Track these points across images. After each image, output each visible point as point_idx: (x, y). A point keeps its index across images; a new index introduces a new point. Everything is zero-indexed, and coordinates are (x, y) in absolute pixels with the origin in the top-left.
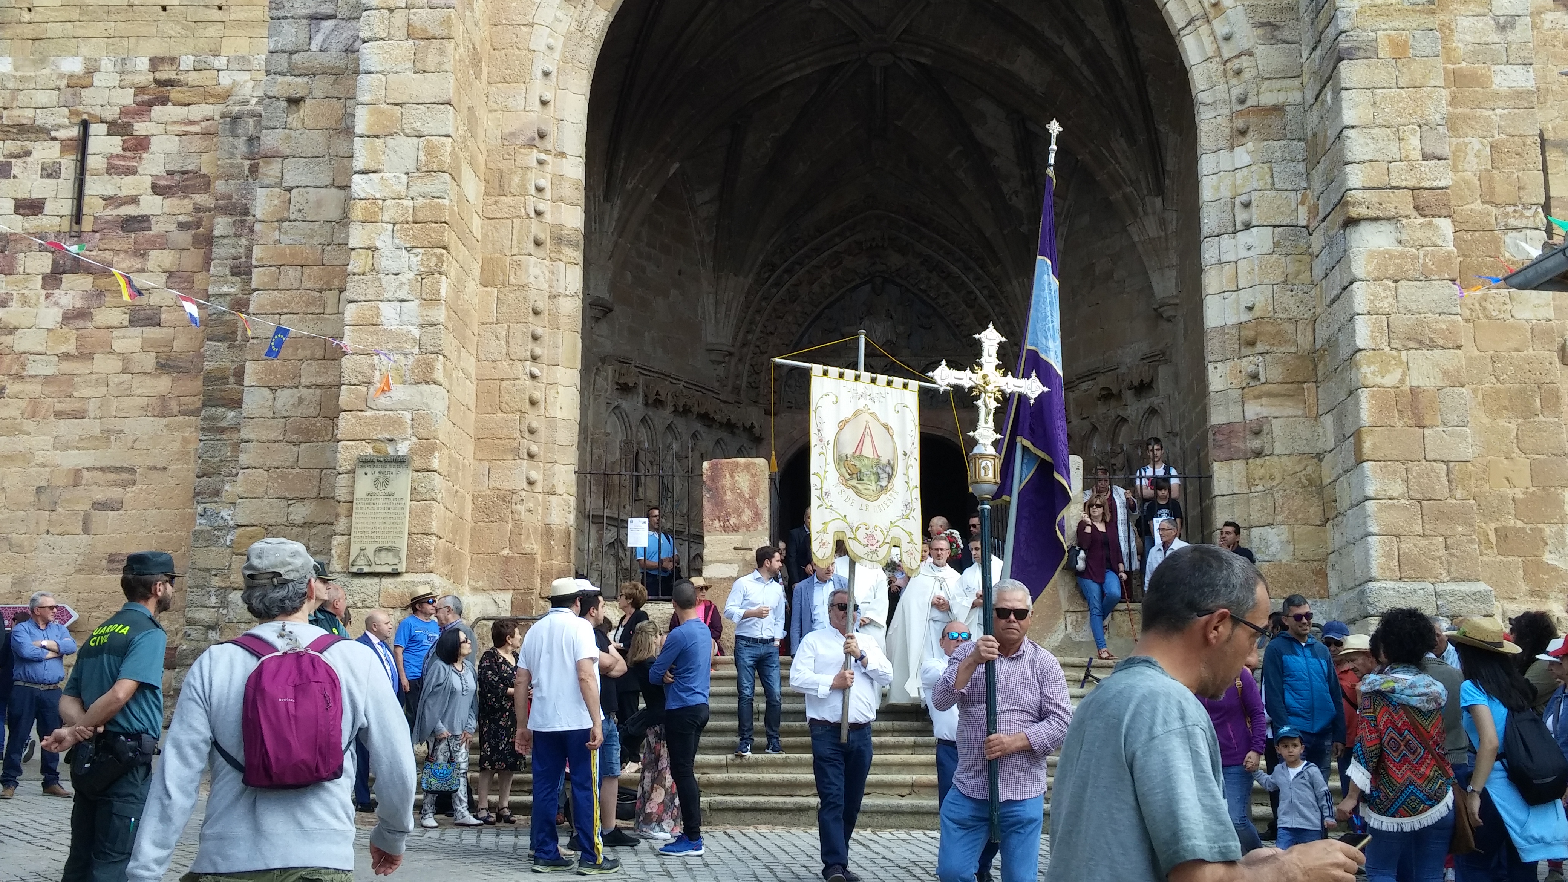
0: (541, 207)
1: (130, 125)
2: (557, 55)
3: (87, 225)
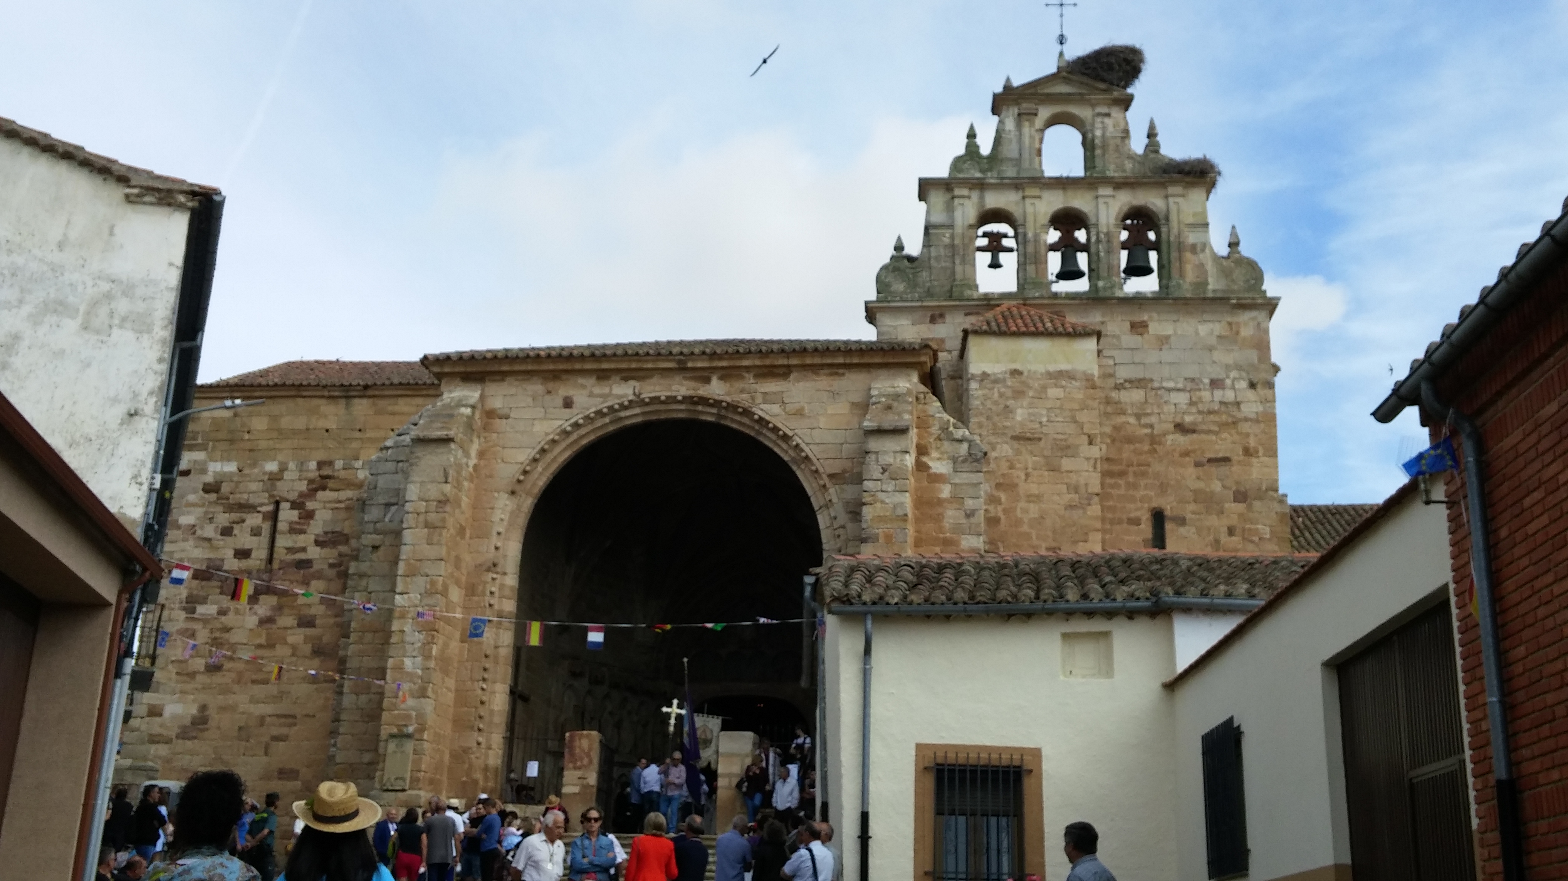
0: (492, 602)
1: (304, 503)
2: (505, 523)
3: (276, 565)
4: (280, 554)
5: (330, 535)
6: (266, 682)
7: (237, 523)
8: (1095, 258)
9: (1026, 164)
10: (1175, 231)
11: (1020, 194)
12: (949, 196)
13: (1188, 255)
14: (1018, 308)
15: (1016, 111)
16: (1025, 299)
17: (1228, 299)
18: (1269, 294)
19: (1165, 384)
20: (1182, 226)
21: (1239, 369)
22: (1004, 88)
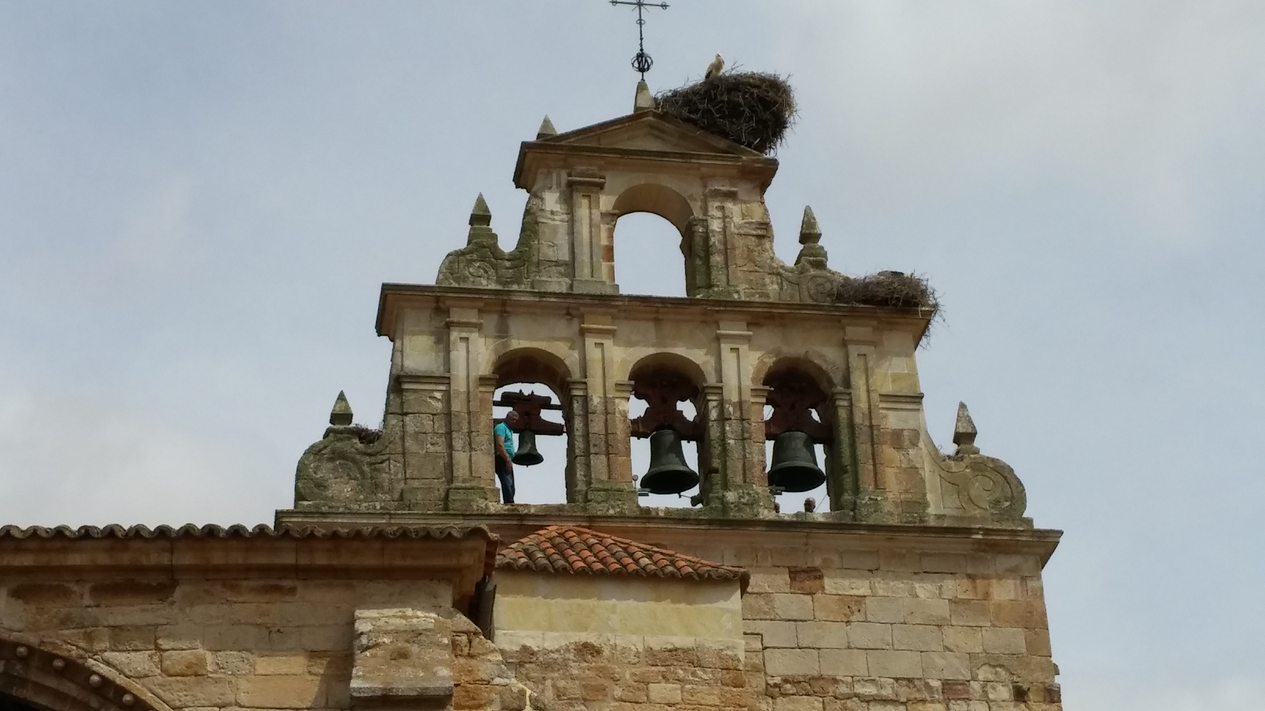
8: (717, 450)
9: (584, 272)
10: (862, 405)
11: (575, 326)
12: (439, 323)
13: (888, 451)
14: (579, 534)
15: (564, 178)
16: (592, 519)
17: (968, 531)
18: (1038, 525)
19: (859, 689)
20: (875, 397)
21: (994, 662)
22: (539, 136)
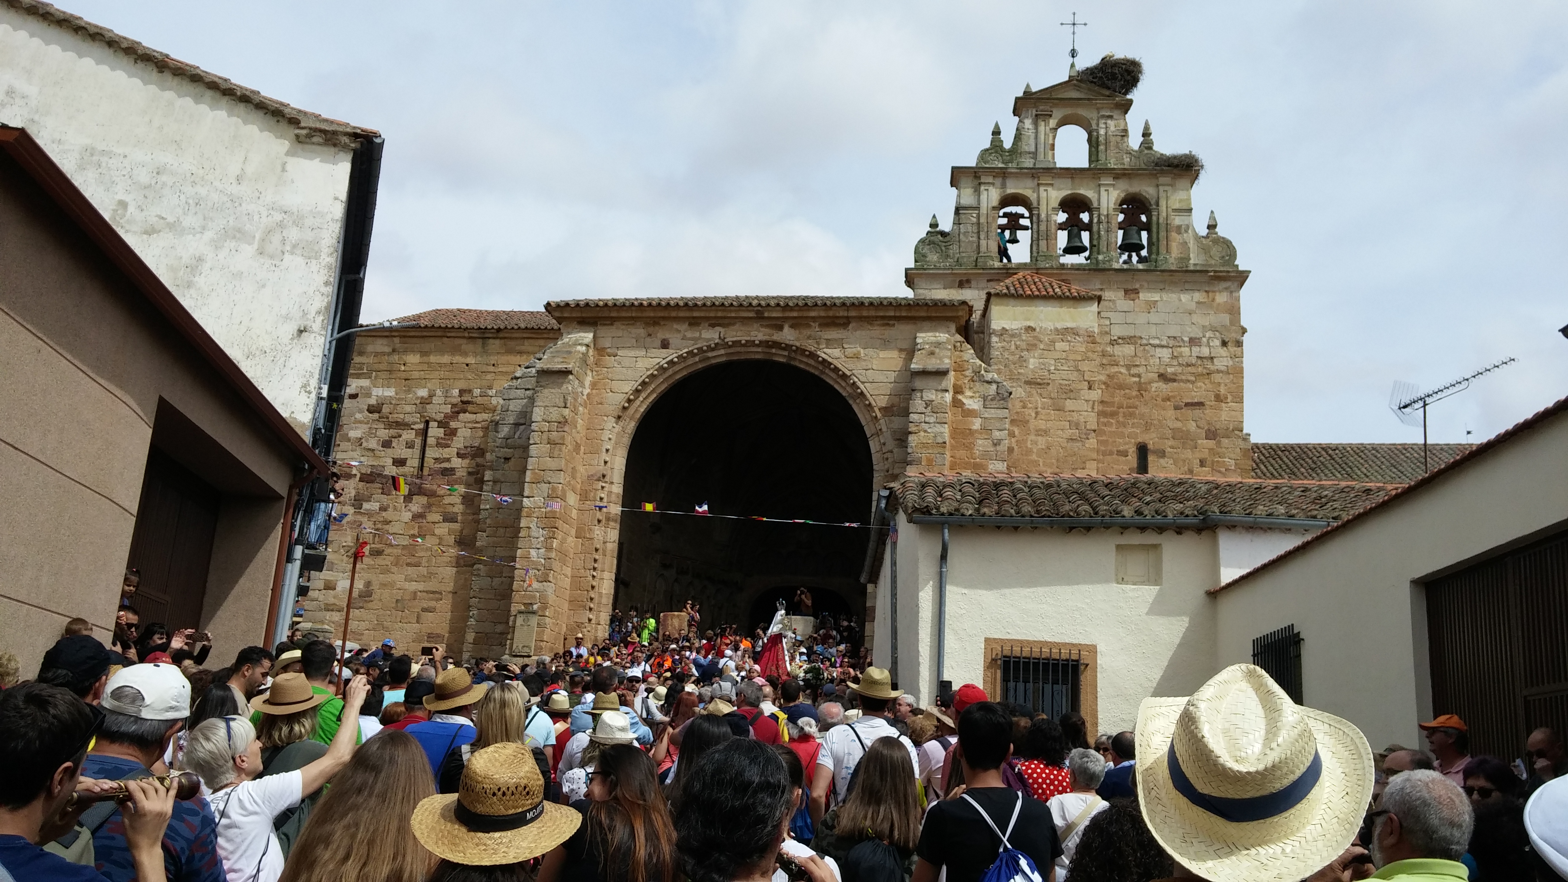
0: (602, 505)
1: (448, 423)
2: (613, 442)
3: (426, 472)
4: (429, 462)
5: (469, 449)
6: (417, 565)
7: (395, 437)
8: (1096, 236)
9: (1041, 157)
10: (1163, 214)
11: (1036, 182)
12: (976, 183)
13: (1174, 235)
14: (1032, 276)
15: (1034, 112)
16: (1038, 269)
17: (1207, 271)
18: (1241, 268)
19: (1152, 342)
20: (1170, 210)
21: (1214, 329)
22: (1025, 93)
